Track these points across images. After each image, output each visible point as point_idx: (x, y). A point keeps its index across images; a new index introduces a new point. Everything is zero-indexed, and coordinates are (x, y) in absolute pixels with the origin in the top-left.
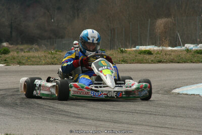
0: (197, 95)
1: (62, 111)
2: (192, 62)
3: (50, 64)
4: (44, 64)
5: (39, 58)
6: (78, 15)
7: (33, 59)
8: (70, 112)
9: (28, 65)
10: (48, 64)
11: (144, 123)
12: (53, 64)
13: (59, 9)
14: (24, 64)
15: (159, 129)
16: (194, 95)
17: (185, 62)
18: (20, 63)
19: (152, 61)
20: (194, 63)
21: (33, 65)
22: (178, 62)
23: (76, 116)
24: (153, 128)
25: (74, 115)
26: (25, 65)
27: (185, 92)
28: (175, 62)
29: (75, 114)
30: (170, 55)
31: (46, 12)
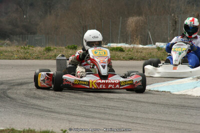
3: (23, 59)
4: (17, 59)
5: (12, 52)
6: (50, 12)
7: (6, 54)
9: (0, 59)
10: (20, 59)
12: (25, 59)
13: (31, 5)
16: (165, 92)
19: (124, 58)
21: (5, 59)
23: (49, 110)
25: (46, 109)
27: (156, 89)
30: (141, 52)
31: (19, 7)
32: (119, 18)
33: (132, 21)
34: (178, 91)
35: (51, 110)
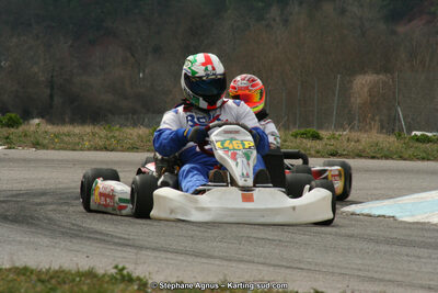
0: (389, 217)
1: (96, 232)
2: (401, 158)
3: (101, 150)
4: (89, 150)
5: (81, 137)
7: (66, 139)
8: (112, 236)
9: (54, 149)
10: (96, 149)
11: (256, 260)
12: (106, 149)
14: (45, 147)
15: (283, 270)
16: (384, 216)
17: (387, 158)
18: (37, 145)
19: (318, 152)
20: (405, 160)
21: (65, 149)
22: (373, 158)
23: (121, 241)
24: (271, 269)
25: (116, 240)
26: (47, 149)
27: (366, 211)
28: (365, 157)
29: (120, 238)
30: (358, 141)
31: (129, 55)
32: (335, 78)
33: (363, 83)
34: (413, 216)
35: (126, 242)
